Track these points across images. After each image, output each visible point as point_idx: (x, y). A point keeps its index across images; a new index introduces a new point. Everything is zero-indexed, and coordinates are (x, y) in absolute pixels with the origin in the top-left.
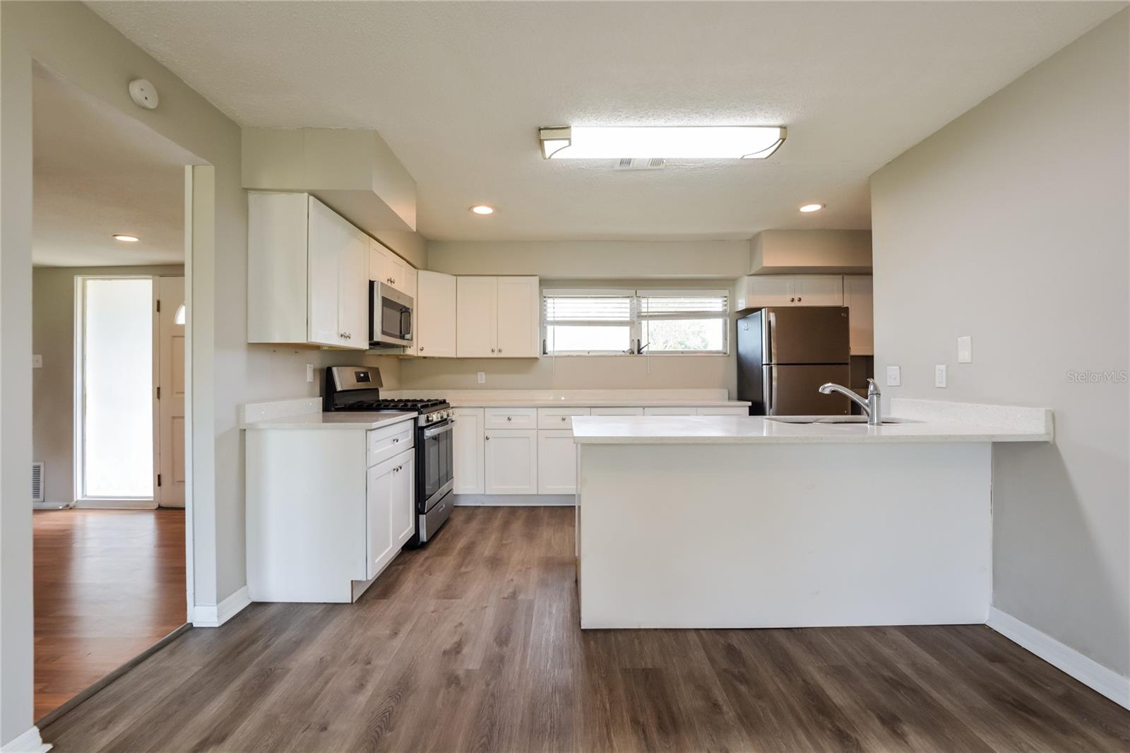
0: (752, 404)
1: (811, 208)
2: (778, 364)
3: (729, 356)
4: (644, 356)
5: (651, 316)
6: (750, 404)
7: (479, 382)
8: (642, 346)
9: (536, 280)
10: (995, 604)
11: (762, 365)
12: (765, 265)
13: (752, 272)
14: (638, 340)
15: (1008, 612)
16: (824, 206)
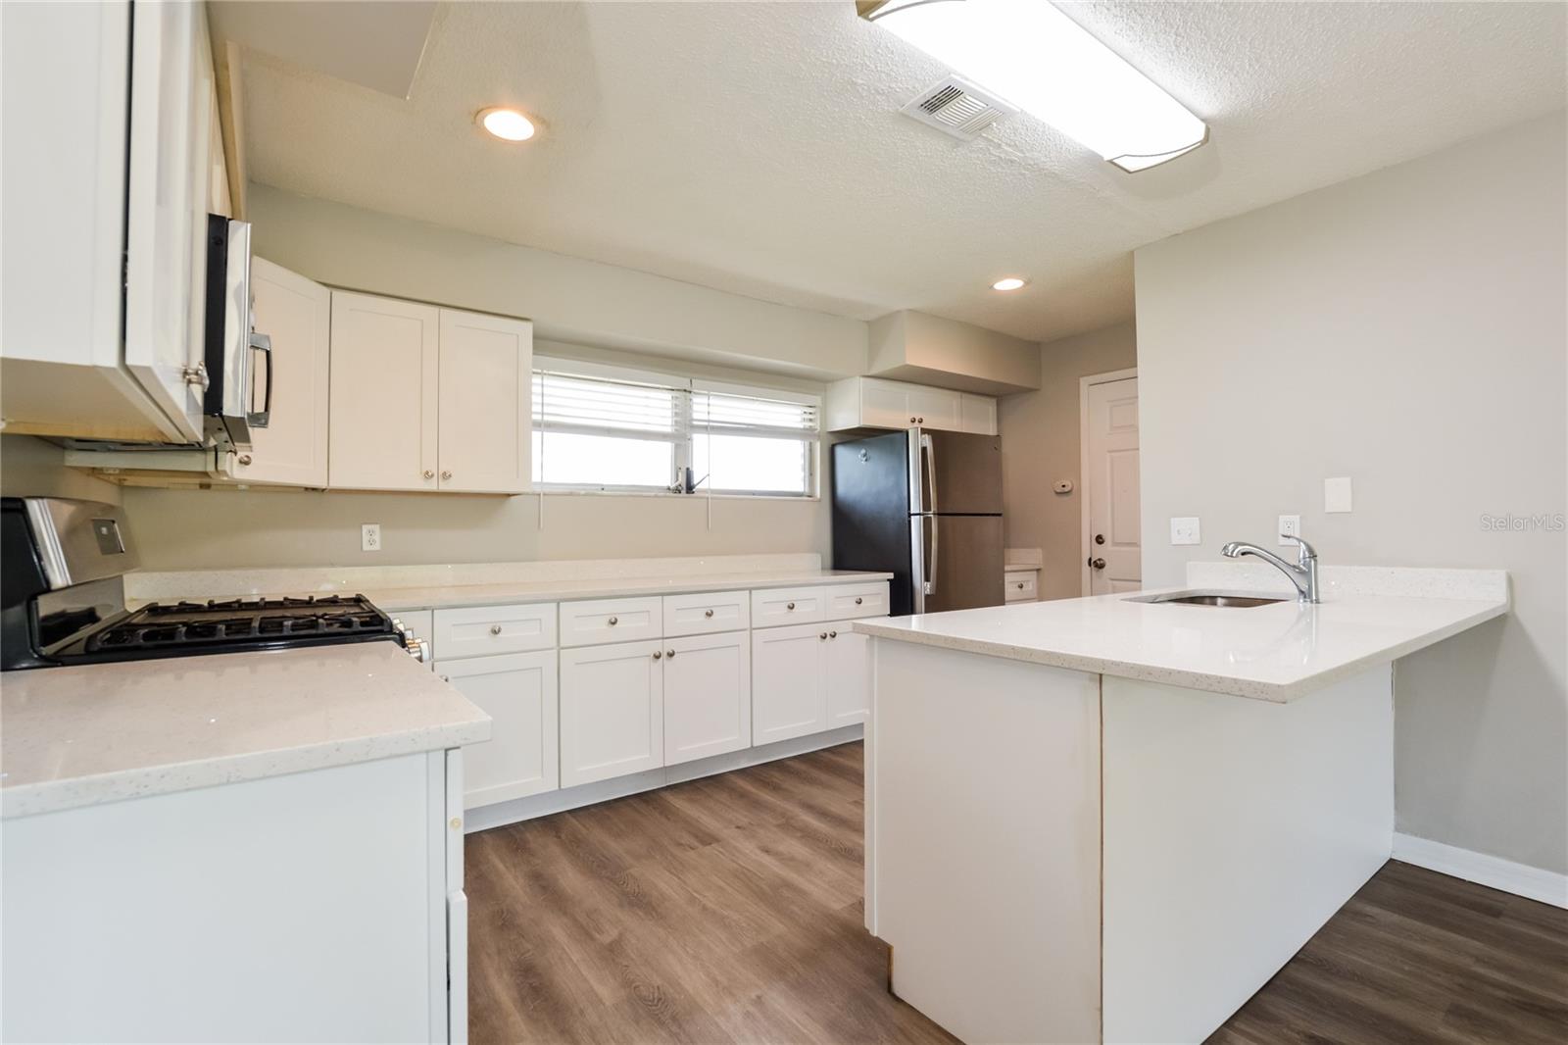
0: (895, 575)
1: (1009, 285)
2: (939, 514)
3: (820, 501)
4: (697, 498)
5: (713, 428)
6: (891, 576)
7: (366, 547)
8: (695, 481)
9: (527, 329)
10: (1398, 829)
11: (910, 515)
12: (908, 363)
13: (873, 372)
14: (688, 469)
15: (1426, 837)
16: (1027, 283)
